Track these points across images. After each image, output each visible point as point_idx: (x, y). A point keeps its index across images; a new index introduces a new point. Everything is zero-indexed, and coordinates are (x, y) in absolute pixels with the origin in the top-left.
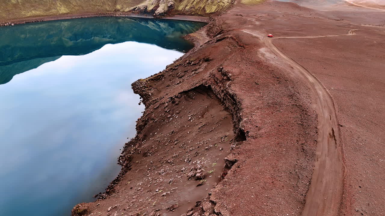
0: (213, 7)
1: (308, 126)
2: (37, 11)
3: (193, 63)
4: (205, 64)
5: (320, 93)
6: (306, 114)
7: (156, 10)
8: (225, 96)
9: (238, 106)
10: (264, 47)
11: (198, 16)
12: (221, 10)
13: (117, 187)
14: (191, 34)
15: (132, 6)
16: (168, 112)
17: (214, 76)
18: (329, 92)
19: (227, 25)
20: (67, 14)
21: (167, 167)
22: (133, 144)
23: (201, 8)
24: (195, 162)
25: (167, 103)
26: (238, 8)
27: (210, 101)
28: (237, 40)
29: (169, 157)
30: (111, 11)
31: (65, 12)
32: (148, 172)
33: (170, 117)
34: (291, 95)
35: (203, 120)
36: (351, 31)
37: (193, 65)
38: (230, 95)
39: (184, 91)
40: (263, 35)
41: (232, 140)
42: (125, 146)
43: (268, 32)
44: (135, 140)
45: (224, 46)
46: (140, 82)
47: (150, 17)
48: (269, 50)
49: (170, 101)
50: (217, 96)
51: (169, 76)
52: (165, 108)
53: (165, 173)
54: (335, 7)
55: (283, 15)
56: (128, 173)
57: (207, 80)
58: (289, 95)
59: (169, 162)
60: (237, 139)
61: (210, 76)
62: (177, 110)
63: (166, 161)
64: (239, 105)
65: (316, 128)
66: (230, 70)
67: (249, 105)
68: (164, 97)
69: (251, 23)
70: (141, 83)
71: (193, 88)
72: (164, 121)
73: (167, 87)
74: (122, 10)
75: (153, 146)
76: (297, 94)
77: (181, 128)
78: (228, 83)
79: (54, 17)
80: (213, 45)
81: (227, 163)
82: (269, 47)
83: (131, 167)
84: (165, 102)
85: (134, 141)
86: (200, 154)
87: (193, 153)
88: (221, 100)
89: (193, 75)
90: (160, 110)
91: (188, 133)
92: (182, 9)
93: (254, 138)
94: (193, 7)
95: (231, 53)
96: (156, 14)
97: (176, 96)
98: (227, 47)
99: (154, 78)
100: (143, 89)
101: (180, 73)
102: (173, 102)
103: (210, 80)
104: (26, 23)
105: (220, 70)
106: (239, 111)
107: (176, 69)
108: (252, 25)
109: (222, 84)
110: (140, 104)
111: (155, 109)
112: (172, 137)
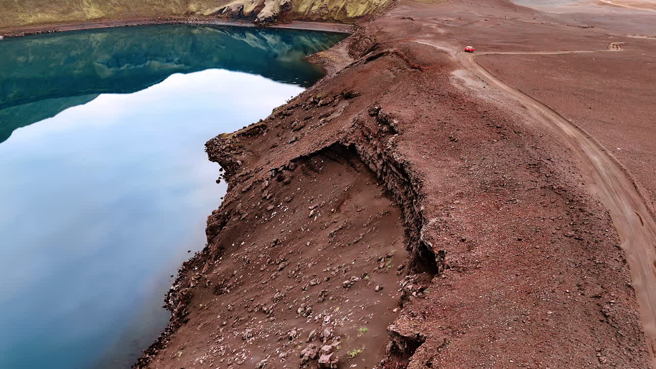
0: (360, 6)
1: (596, 242)
2: (47, 13)
3: (321, 102)
4: (344, 104)
5: (595, 158)
6: (580, 209)
7: (259, 12)
8: (385, 167)
9: (414, 189)
10: (460, 69)
11: (335, 23)
12: (374, 11)
13: (156, 364)
14: (321, 53)
15: (217, 6)
16: (268, 200)
17: (362, 124)
18: (615, 158)
19: (386, 35)
20: (100, 19)
21: (260, 322)
22: (197, 265)
23: (338, 8)
24: (320, 315)
25: (267, 180)
26: (405, 7)
27: (354, 176)
28: (405, 57)
29: (266, 300)
30: (179, 15)
31: (97, 16)
32: (221, 330)
33: (272, 210)
34: (535, 165)
35: (338, 217)
36: (613, 45)
37: (322, 105)
38: (395, 164)
39: (301, 156)
40: (456, 48)
41: (403, 267)
42: (181, 269)
43: (464, 44)
44: (203, 256)
45: (381, 70)
46: (222, 138)
47: (249, 25)
48: (471, 74)
49: (274, 175)
50: (367, 166)
51: (277, 127)
52: (263, 191)
53: (253, 338)
54: (575, 7)
55: (484, 19)
56: (180, 330)
57: (348, 133)
58: (530, 165)
59: (265, 312)
60: (414, 266)
61: (353, 126)
62: (287, 195)
63: (260, 307)
64: (416, 186)
65: (619, 249)
66: (395, 112)
67: (440, 186)
68: (262, 168)
69: (430, 30)
70: (223, 141)
71: (319, 149)
72: (260, 217)
73: (272, 148)
74: (199, 13)
75: (235, 272)
76: (547, 162)
77: (294, 232)
78: (391, 139)
79: (78, 26)
80: (360, 68)
81: (395, 340)
82: (469, 69)
83: (189, 317)
84: (263, 179)
85: (200, 258)
86: (331, 298)
87: (318, 291)
88: (377, 175)
89: (321, 125)
90: (252, 194)
91: (308, 244)
92: (306, 11)
93: (462, 270)
94: (325, 6)
95: (395, 81)
96: (259, 19)
97: (286, 166)
98: (386, 70)
99: (248, 131)
100: (226, 153)
101: (298, 123)
102: (280, 179)
103: (353, 133)
104: (26, 35)
105: (374, 113)
106: (416, 199)
107: (289, 115)
108: (431, 33)
109: (379, 141)
110: (218, 182)
111: (244, 192)
112: (274, 253)
